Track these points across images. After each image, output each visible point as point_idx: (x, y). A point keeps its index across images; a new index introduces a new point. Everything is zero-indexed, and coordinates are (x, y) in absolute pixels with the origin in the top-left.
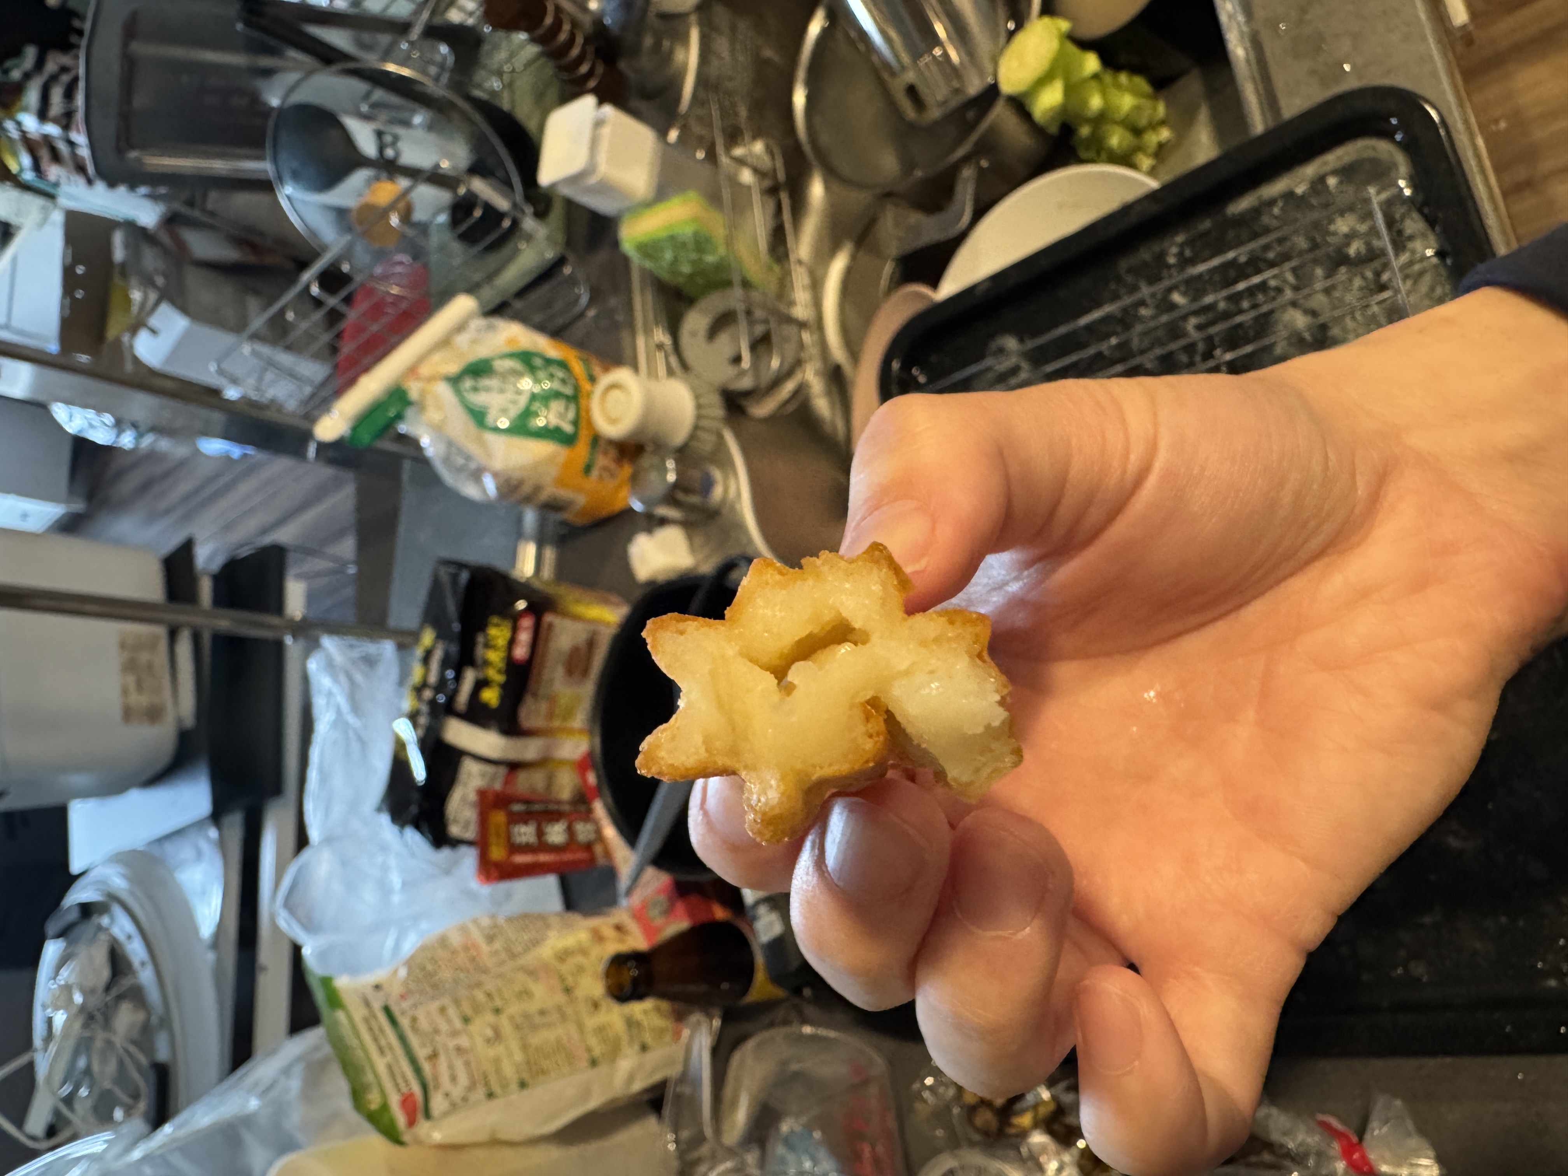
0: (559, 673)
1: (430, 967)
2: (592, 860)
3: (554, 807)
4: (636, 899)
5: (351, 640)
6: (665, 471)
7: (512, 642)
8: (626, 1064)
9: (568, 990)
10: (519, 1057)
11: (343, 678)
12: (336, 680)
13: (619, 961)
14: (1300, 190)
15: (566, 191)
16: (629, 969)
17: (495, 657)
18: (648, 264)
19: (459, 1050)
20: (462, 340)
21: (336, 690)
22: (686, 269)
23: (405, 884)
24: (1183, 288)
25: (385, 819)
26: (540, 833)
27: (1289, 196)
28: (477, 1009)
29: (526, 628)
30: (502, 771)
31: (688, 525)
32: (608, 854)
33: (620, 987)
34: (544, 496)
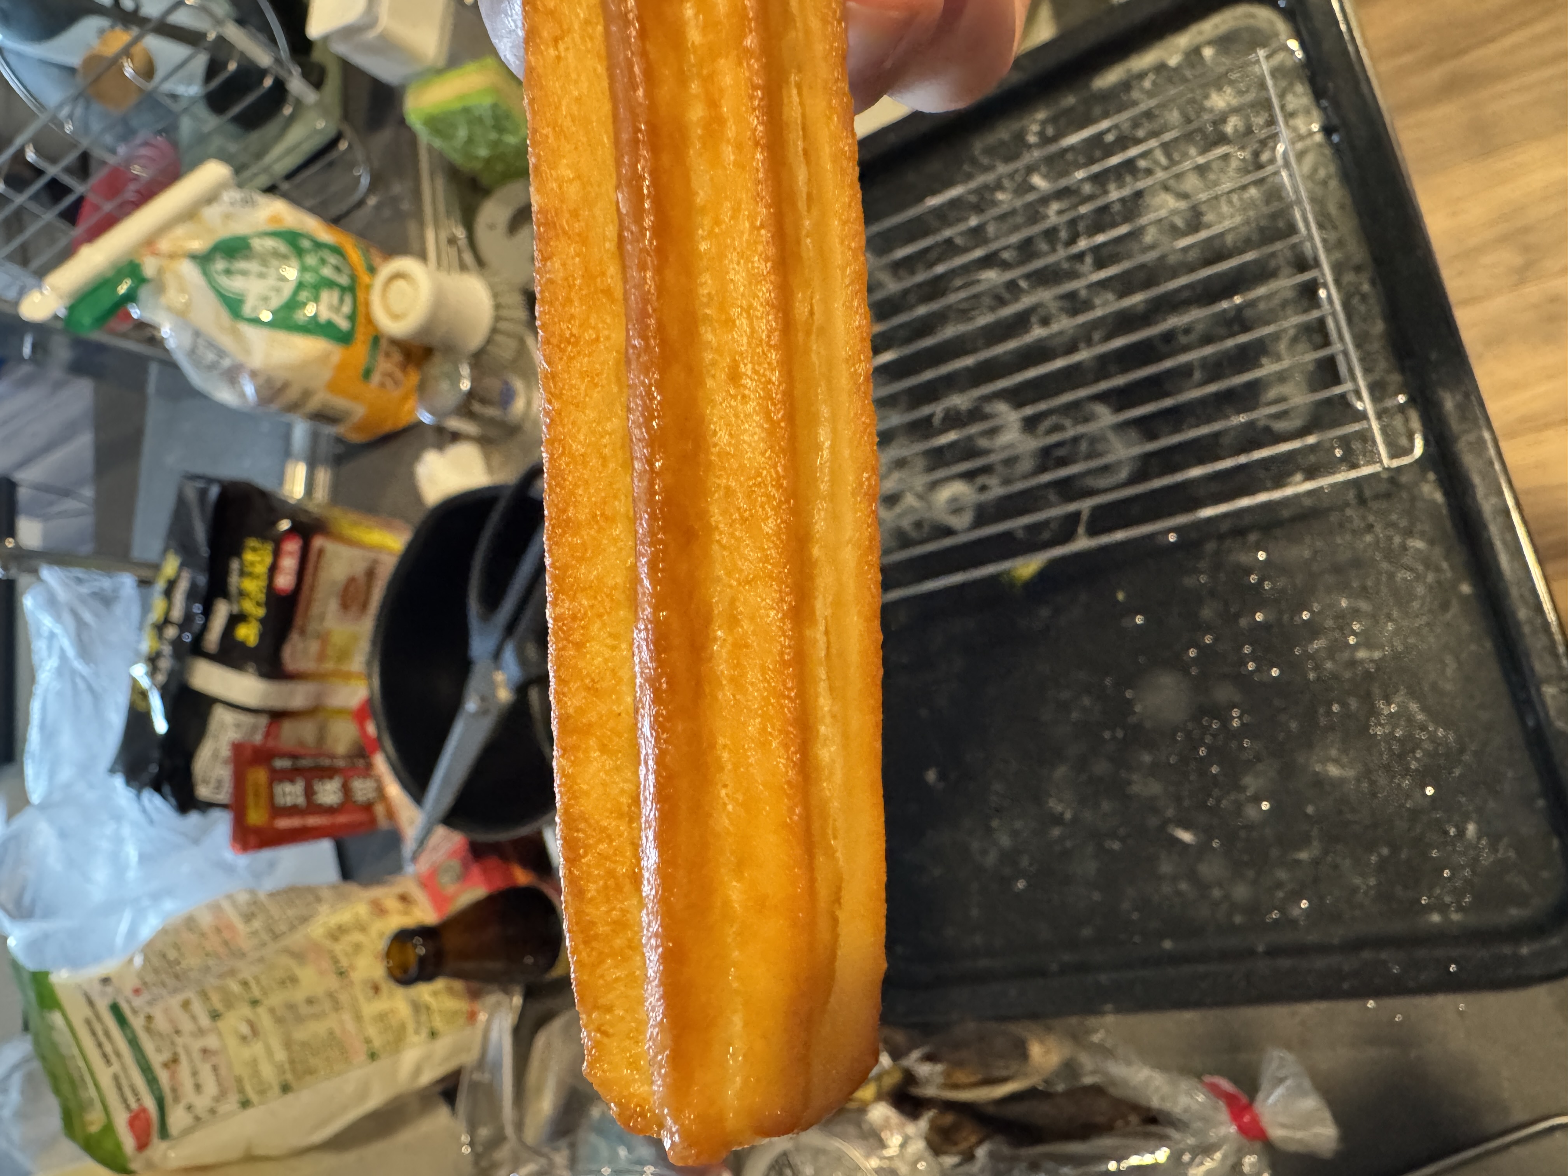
0: (333, 605)
1: (172, 955)
2: (373, 821)
3: (326, 762)
4: (423, 866)
5: (79, 572)
6: (458, 377)
7: (273, 569)
8: (410, 1057)
9: (342, 974)
10: (281, 1055)
11: (67, 617)
12: (58, 618)
13: (403, 937)
14: (1173, 61)
15: (340, 48)
16: (415, 946)
17: (254, 587)
18: (437, 143)
19: (205, 1052)
20: (212, 213)
21: (58, 630)
22: (483, 152)
23: (144, 858)
24: (1044, 169)
25: (119, 782)
26: (309, 792)
27: (1161, 68)
28: (229, 1002)
29: (290, 553)
30: (263, 721)
31: (484, 442)
32: (391, 814)
33: (405, 969)
34: (314, 404)
